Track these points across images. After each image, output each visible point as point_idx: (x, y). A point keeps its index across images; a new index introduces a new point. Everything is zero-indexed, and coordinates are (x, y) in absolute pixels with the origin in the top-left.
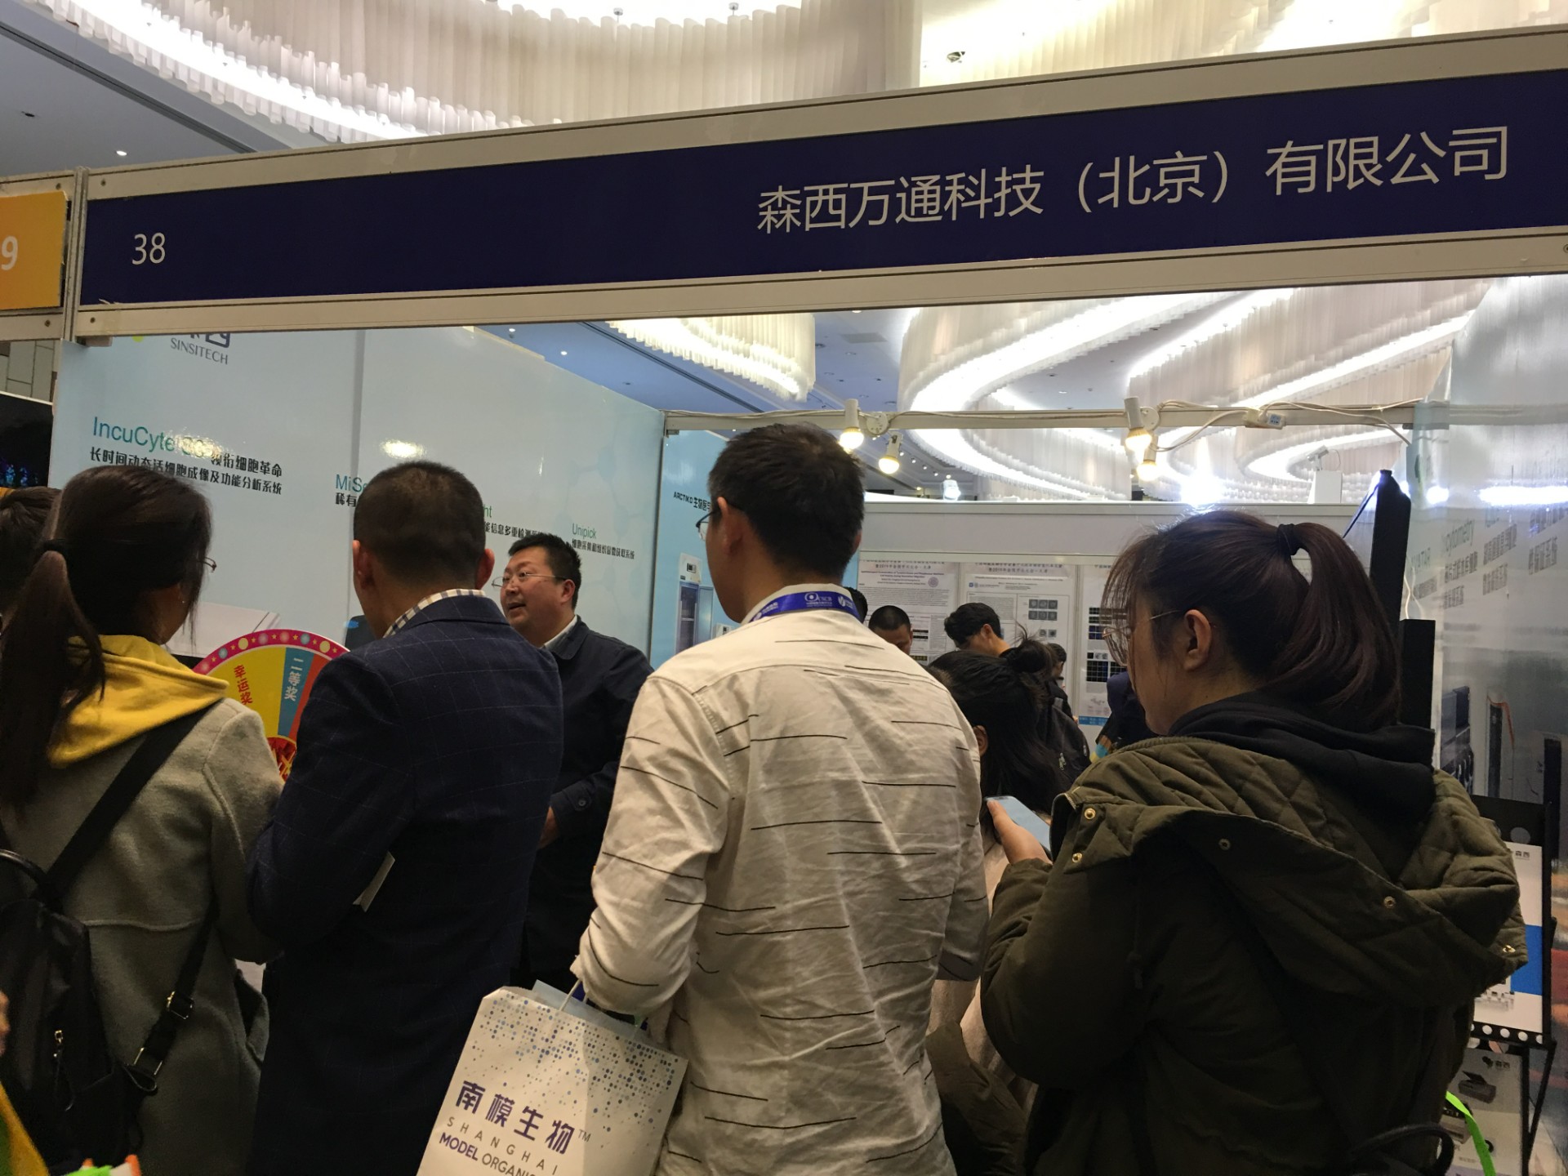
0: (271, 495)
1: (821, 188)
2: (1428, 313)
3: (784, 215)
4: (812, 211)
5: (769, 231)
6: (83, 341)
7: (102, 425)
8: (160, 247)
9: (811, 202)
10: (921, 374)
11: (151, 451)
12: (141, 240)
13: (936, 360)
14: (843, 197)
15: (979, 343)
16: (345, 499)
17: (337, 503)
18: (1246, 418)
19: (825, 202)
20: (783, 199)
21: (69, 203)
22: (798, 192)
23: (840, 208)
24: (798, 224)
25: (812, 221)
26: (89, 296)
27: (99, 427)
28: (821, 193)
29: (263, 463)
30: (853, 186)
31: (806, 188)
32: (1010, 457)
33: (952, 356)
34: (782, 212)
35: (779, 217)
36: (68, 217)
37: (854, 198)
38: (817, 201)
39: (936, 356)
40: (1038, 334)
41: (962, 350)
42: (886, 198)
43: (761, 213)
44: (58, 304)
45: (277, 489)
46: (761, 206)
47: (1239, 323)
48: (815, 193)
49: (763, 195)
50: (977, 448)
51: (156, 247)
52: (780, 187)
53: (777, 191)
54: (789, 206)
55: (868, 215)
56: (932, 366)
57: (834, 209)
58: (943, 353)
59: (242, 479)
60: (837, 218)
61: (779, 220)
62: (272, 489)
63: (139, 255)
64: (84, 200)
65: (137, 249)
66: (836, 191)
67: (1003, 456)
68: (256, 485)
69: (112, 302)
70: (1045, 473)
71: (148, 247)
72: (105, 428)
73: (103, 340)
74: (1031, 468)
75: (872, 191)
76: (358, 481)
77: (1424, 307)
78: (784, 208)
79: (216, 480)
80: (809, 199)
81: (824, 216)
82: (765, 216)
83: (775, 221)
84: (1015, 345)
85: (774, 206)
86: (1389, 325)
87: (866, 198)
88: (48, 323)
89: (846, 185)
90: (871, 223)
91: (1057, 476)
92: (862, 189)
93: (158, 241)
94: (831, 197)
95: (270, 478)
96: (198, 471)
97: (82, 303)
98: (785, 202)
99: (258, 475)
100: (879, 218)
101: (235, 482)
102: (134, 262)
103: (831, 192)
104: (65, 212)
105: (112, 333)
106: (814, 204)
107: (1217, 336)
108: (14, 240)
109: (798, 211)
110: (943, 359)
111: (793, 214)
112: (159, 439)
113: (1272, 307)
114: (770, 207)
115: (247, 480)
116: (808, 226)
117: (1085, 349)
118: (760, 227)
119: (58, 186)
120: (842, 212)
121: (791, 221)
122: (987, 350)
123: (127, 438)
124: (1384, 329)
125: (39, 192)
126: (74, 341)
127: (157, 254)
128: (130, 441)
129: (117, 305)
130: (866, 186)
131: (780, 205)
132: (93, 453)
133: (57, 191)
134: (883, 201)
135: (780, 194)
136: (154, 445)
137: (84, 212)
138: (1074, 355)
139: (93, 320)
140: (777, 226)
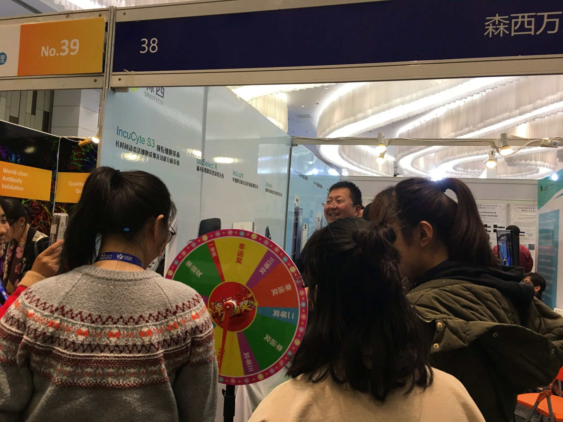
0: (176, 166)
1: (520, 15)
2: (518, 111)
3: (499, 28)
4: (515, 26)
5: (490, 36)
6: (114, 89)
7: (120, 130)
8: (155, 45)
9: (515, 22)
10: (328, 130)
11: (137, 144)
12: (144, 42)
13: (334, 125)
14: (533, 20)
15: (352, 119)
16: (200, 169)
17: (197, 170)
18: (542, 143)
19: (523, 23)
20: (499, 20)
21: (107, 23)
22: (507, 17)
23: (531, 25)
24: (507, 32)
25: (515, 31)
26: (118, 67)
27: (119, 131)
28: (520, 17)
29: (174, 151)
30: (538, 14)
31: (512, 15)
32: (353, 161)
33: (341, 123)
34: (498, 27)
35: (496, 29)
36: (106, 30)
37: (539, 21)
38: (518, 22)
39: (335, 123)
40: (376, 115)
41: (345, 121)
42: (557, 20)
43: (486, 27)
44: (101, 71)
45: (178, 163)
46: (486, 24)
47: (443, 114)
48: (518, 17)
49: (487, 18)
50: (343, 158)
51: (153, 45)
52: (497, 15)
53: (495, 16)
54: (502, 24)
55: (546, 29)
56: (332, 127)
57: (528, 25)
58: (338, 122)
59: (166, 158)
60: (530, 30)
61: (496, 31)
62: (176, 163)
63: (144, 49)
64: (114, 22)
65: (143, 46)
66: (529, 17)
67: (351, 161)
68: (171, 161)
69: (130, 71)
70: (365, 167)
71: (149, 45)
72: (121, 131)
73: (124, 89)
74: (360, 165)
75: (549, 17)
76: (204, 161)
77: (516, 109)
78: (499, 24)
79: (158, 158)
80: (513, 21)
81: (522, 28)
82: (488, 29)
83: (494, 31)
84: (366, 119)
85: (494, 24)
86: (502, 115)
87: (546, 20)
88: (95, 81)
89: (534, 14)
90: (549, 32)
91: (369, 169)
92: (544, 16)
93: (154, 42)
94: (526, 20)
95: (175, 158)
96: (152, 154)
97: (114, 71)
98: (500, 22)
99: (172, 157)
100: (554, 30)
101: (164, 159)
102: (141, 52)
103: (526, 17)
104: (105, 27)
105: (130, 86)
106: (516, 23)
107: (434, 119)
108: (77, 41)
109: (507, 26)
110: (337, 124)
111: (505, 28)
112: (140, 138)
113: (456, 108)
114: (491, 25)
115: (168, 159)
116: (513, 34)
117: (391, 122)
118: (485, 34)
119: (100, 15)
120: (533, 27)
121: (503, 31)
122: (355, 121)
123: (129, 137)
124: (500, 117)
125: (90, 18)
126: (110, 88)
127: (153, 48)
128: (130, 138)
129: (133, 72)
130: (546, 14)
131: (497, 23)
132: (116, 143)
133: (99, 17)
134: (555, 22)
135: (497, 18)
136: (138, 141)
137: (114, 28)
138: (386, 124)
139: (120, 79)
140: (495, 34)
